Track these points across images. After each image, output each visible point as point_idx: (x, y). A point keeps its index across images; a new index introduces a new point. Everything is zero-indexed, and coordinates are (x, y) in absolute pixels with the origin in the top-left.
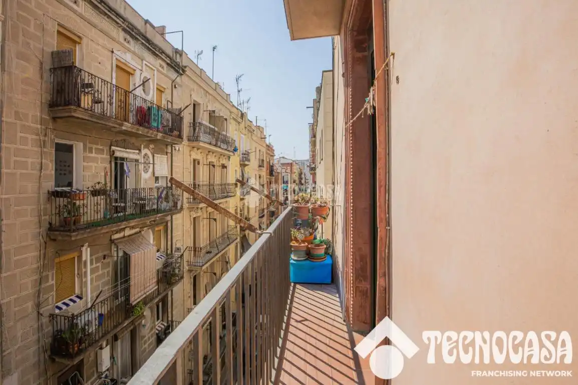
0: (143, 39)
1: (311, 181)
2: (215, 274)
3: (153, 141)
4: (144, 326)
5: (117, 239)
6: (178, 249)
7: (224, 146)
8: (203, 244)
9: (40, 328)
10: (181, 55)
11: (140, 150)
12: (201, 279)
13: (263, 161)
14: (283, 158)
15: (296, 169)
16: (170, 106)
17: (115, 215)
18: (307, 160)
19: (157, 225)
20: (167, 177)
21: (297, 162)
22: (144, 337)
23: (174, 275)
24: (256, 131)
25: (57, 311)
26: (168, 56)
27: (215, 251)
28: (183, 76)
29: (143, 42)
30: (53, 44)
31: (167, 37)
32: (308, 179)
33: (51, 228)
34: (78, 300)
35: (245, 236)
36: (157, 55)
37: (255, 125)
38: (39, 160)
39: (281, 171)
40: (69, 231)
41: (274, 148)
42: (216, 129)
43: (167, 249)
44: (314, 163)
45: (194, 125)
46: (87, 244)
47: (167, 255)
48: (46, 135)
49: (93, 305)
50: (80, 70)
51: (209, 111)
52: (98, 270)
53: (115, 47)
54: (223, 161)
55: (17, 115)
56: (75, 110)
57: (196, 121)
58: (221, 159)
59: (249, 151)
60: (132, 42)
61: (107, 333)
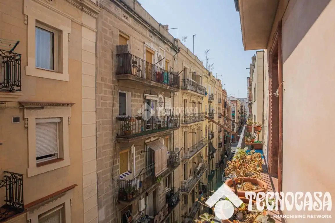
1: (249, 111)
2: (195, 163)
3: (164, 90)
4: (160, 189)
5: (147, 143)
6: (177, 149)
7: (200, 92)
8: (189, 146)
9: (114, 186)
10: (177, 42)
11: (158, 95)
12: (188, 165)
13: (221, 99)
14: (232, 97)
15: (239, 104)
16: (172, 71)
17: (147, 130)
19: (166, 135)
20: (171, 110)
21: (240, 99)
22: (160, 195)
23: (176, 163)
24: (216, 82)
25: (121, 179)
26: (171, 43)
27: (195, 150)
28: (178, 53)
29: (159, 36)
30: (117, 41)
31: (169, 31)
33: (118, 136)
34: (129, 174)
35: (211, 142)
36: (165, 43)
37: (216, 78)
38: (112, 102)
39: (231, 105)
41: (227, 92)
42: (196, 82)
43: (171, 149)
44: (250, 100)
45: (184, 80)
46: (133, 145)
47: (171, 152)
48: (115, 89)
49: (139, 176)
50: (131, 55)
51: (192, 72)
52: (139, 159)
53: (145, 40)
54: (199, 100)
55: (103, 79)
56: (130, 76)
57: (185, 79)
58: (198, 99)
59: (213, 94)
60: (153, 36)
61: (143, 192)
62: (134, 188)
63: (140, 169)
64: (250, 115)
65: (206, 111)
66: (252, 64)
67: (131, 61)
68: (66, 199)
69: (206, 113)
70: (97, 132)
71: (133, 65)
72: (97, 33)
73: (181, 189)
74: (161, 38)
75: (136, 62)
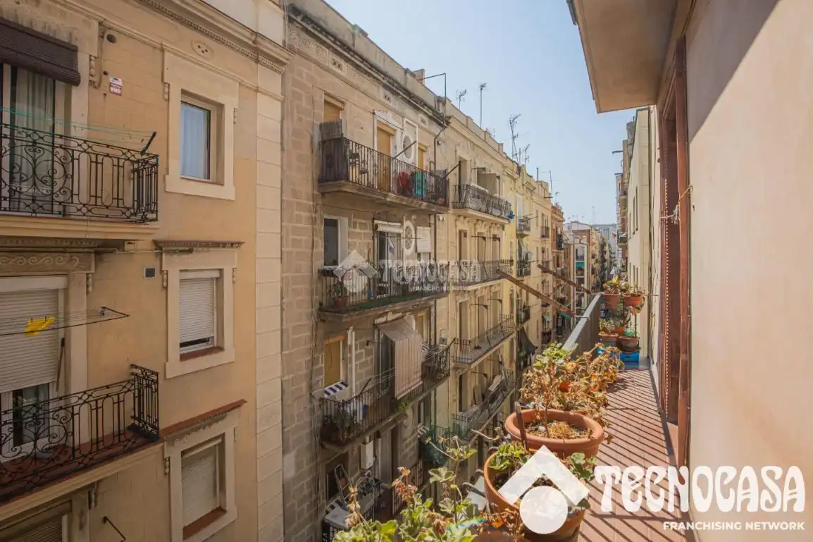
0: (404, 94)
1: (620, 256)
2: (486, 375)
3: (418, 212)
4: (406, 427)
5: (380, 324)
6: (443, 341)
7: (497, 212)
8: (471, 336)
9: (312, 411)
10: (444, 104)
11: (402, 223)
12: (469, 380)
13: (547, 229)
14: (576, 222)
15: (595, 238)
16: (433, 168)
17: (379, 297)
18: (614, 225)
19: (421, 310)
20: (430, 253)
21: (598, 228)
22: (405, 440)
23: (439, 371)
24: (536, 189)
25: (326, 396)
26: (430, 108)
27: (485, 346)
28: (446, 129)
29: (404, 96)
30: (321, 115)
31: (427, 83)
32: (614, 253)
33: (321, 309)
34: (343, 387)
35: (522, 330)
36: (418, 109)
37: (536, 180)
38: (311, 238)
39: (574, 242)
40: (340, 312)
41: (563, 211)
42: (487, 191)
43: (430, 340)
44: (624, 229)
45: (459, 187)
46: (352, 327)
47: (430, 346)
48: (316, 212)
49: (361, 393)
50: (348, 141)
51: (478, 168)
52: (362, 357)
53: (376, 106)
54: (495, 231)
55: (295, 193)
56: (344, 185)
57: (462, 183)
58: (492, 229)
59: (529, 217)
60: (392, 98)
61: (370, 428)
62: (352, 419)
63: (365, 379)
64: (623, 266)
65: (511, 257)
66: (627, 141)
67: (348, 153)
68: (225, 427)
69: (512, 261)
70: (282, 298)
71: (351, 160)
72: (283, 102)
73: (451, 430)
74: (408, 98)
75: (357, 155)
